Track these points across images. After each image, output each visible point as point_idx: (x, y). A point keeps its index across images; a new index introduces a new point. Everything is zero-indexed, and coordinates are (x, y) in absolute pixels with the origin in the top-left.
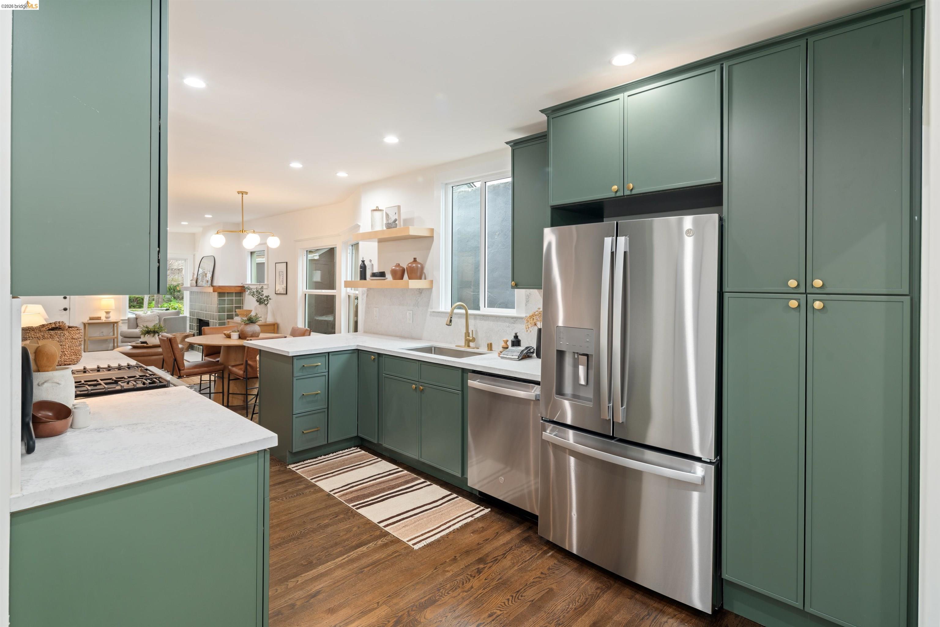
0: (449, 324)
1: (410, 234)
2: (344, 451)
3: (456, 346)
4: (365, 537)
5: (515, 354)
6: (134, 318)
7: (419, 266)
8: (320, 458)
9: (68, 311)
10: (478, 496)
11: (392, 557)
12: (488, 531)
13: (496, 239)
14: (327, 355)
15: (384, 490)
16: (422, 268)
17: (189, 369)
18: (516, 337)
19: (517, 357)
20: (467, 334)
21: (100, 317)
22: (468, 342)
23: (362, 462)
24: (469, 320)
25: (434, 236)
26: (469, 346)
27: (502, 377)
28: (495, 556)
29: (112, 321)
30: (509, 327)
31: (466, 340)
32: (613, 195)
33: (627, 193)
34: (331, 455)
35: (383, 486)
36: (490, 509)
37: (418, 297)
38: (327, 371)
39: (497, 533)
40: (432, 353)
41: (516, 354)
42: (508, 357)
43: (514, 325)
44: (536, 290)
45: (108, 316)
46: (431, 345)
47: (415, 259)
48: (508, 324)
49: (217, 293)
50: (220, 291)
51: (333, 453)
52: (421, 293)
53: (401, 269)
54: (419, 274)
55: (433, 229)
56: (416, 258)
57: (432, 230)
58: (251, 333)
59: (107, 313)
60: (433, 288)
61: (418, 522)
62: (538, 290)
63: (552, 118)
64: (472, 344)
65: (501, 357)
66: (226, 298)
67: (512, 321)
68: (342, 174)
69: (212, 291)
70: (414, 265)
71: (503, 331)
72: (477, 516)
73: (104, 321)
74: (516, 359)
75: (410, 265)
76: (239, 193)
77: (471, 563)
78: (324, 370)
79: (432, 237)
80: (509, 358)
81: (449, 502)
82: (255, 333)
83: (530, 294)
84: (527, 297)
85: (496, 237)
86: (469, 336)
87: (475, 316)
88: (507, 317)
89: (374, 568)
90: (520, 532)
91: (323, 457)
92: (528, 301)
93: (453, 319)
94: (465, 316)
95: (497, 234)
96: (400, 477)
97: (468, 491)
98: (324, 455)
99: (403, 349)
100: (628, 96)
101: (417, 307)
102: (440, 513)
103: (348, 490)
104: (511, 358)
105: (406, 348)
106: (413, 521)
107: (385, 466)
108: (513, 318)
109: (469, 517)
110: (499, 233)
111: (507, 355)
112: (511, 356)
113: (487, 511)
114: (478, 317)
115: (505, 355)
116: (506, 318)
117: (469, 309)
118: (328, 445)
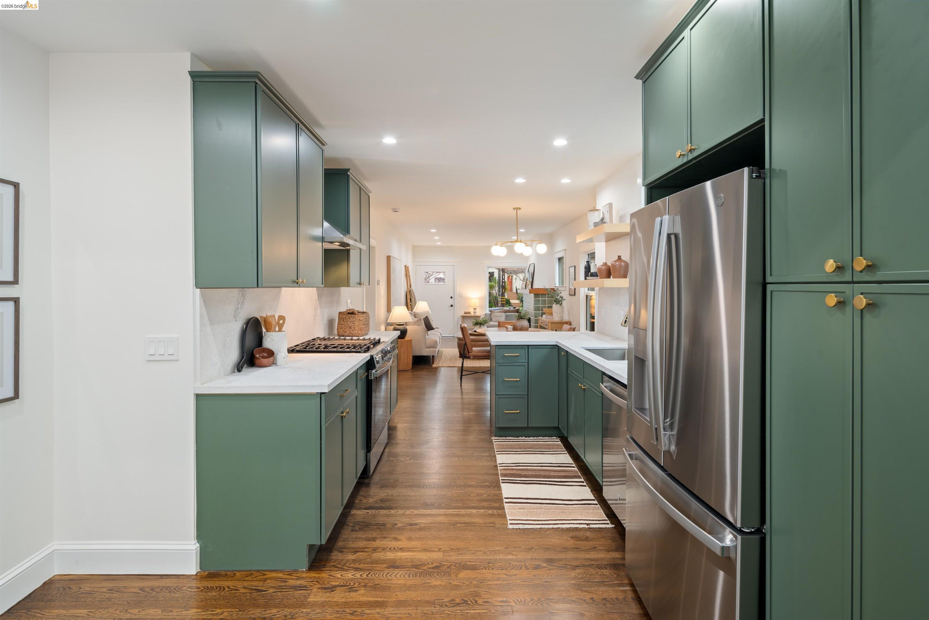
2: (544, 438)
4: (485, 504)
6: (489, 314)
7: (623, 264)
8: (520, 438)
9: (453, 307)
11: (486, 525)
12: (587, 542)
14: (527, 347)
15: (539, 476)
17: (475, 352)
21: (470, 312)
23: (547, 450)
28: (567, 564)
29: (477, 315)
32: (681, 162)
33: (690, 156)
34: (532, 438)
35: (542, 473)
36: (613, 526)
38: (527, 362)
39: (595, 548)
45: (475, 311)
46: (625, 347)
47: (619, 257)
49: (533, 294)
50: (536, 293)
51: (533, 437)
53: (607, 267)
54: (622, 273)
56: (621, 256)
58: (520, 327)
59: (475, 309)
61: (535, 510)
63: (644, 82)
66: (540, 299)
68: (566, 181)
69: (529, 293)
70: (617, 263)
72: (591, 526)
73: (472, 315)
75: (615, 263)
76: (514, 209)
77: (539, 559)
78: (524, 361)
81: (581, 506)
82: (524, 328)
89: (465, 526)
90: (620, 557)
91: (524, 438)
96: (565, 471)
98: (525, 437)
99: (584, 348)
100: (691, 30)
102: (562, 511)
103: (513, 467)
105: (589, 348)
106: (532, 507)
107: (566, 458)
109: (585, 524)
113: (610, 526)
118: (528, 428)
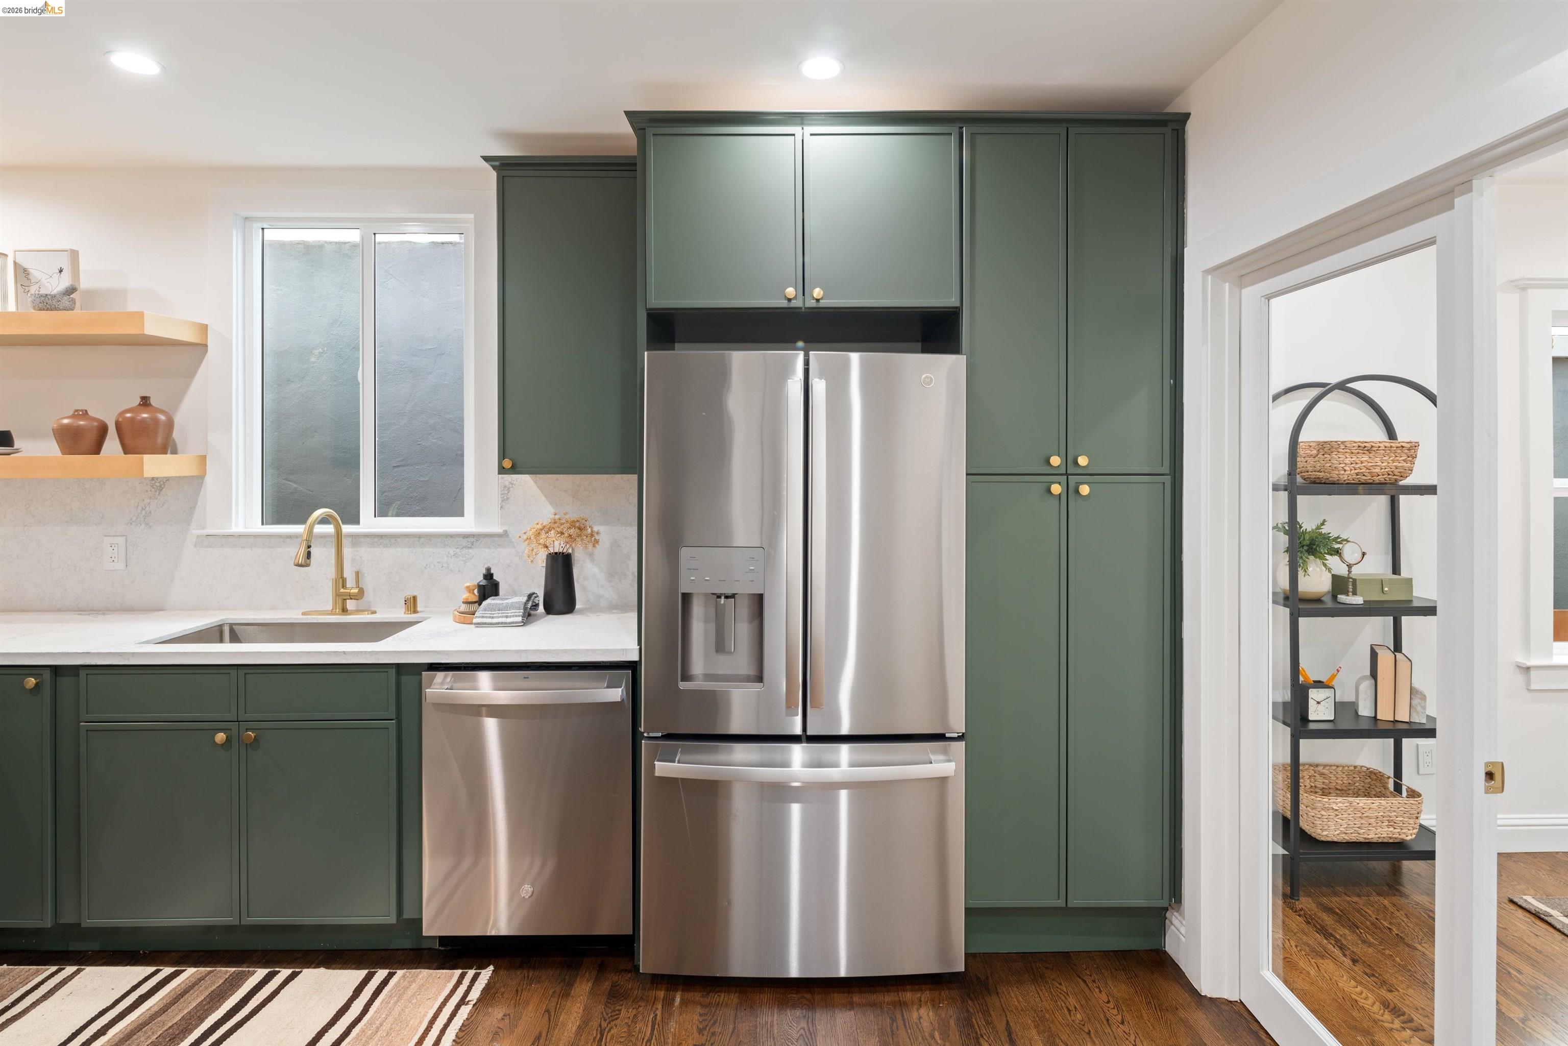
0: (305, 561)
1: (146, 332)
3: (303, 614)
5: (511, 613)
7: (159, 418)
10: (439, 950)
12: (523, 1019)
13: (314, 363)
16: (170, 424)
18: (489, 576)
19: (520, 619)
20: (341, 580)
22: (342, 601)
24: (345, 549)
25: (209, 344)
26: (344, 611)
27: (523, 667)
30: (455, 555)
31: (337, 595)
32: (784, 303)
33: (811, 303)
36: (489, 969)
37: (147, 501)
39: (548, 1010)
40: (221, 640)
41: (516, 612)
42: (495, 621)
43: (470, 551)
44: (528, 475)
47: (145, 402)
48: (455, 549)
52: (161, 489)
53: (95, 424)
54: (160, 440)
55: (207, 325)
56: (149, 397)
57: (204, 329)
60: (205, 474)
62: (531, 475)
63: (653, 134)
64: (351, 605)
65: (475, 624)
67: (464, 542)
70: (145, 415)
71: (440, 567)
72: (474, 996)
74: (519, 623)
75: (128, 415)
79: (202, 347)
80: (498, 623)
81: (380, 996)
83: (512, 484)
84: (503, 490)
85: (313, 360)
86: (344, 586)
87: (354, 537)
88: (451, 536)
90: (590, 985)
92: (508, 499)
93: (312, 550)
94: (334, 540)
95: (316, 352)
96: (184, 992)
97: (406, 949)
99: (147, 642)
100: (811, 135)
101: (143, 526)
104: (506, 623)
105: (156, 639)
107: (113, 979)
108: (466, 536)
110: (321, 350)
111: (493, 618)
112: (505, 618)
113: (486, 974)
114: (362, 540)
115: (486, 617)
116: (446, 538)
117: (344, 523)
